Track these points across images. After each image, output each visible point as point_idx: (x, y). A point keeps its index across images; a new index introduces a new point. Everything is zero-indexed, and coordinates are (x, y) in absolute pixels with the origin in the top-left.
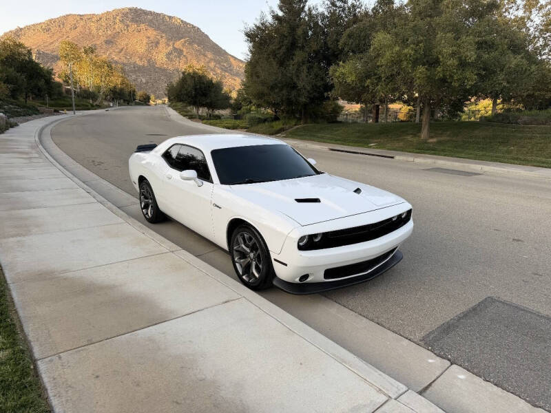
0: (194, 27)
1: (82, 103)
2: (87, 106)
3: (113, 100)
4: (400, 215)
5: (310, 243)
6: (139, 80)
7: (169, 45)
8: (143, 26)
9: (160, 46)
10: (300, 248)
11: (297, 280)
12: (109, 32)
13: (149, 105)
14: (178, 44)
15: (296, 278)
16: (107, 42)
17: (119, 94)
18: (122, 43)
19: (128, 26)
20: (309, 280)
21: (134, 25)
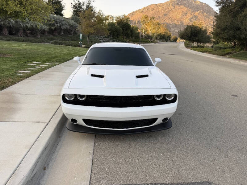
0: (206, 4)
1: (146, 40)
2: (147, 42)
3: (160, 39)
6: (175, 31)
7: (192, 14)
8: (181, 6)
9: (188, 15)
12: (166, 10)
13: (176, 42)
14: (196, 14)
16: (165, 15)
17: (163, 37)
18: (171, 15)
19: (174, 7)
21: (178, 6)
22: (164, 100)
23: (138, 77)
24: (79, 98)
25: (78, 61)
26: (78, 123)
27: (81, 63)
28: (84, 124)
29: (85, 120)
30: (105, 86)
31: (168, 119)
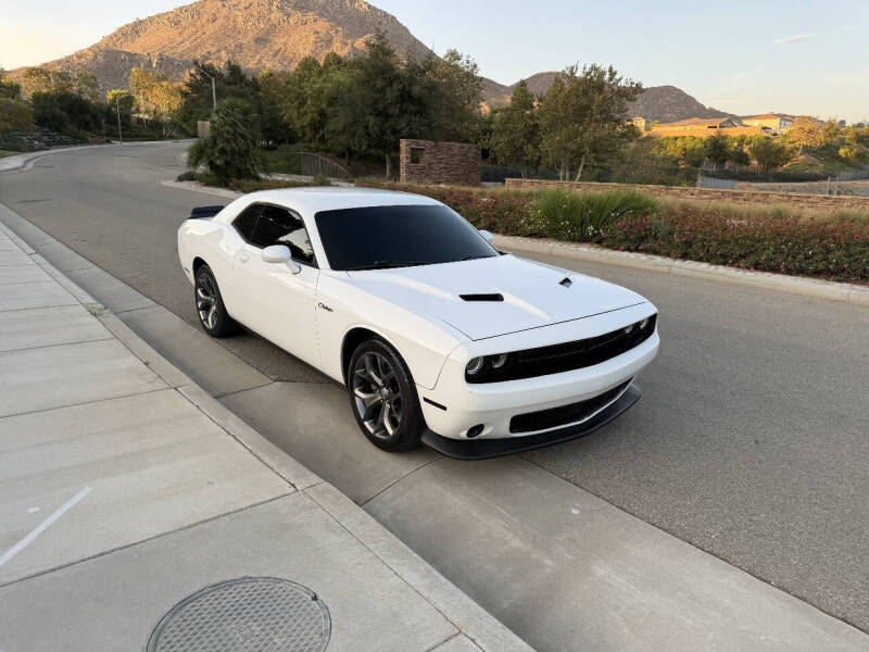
4: (638, 324)
5: (486, 371)
7: (346, 44)
8: (310, 15)
10: (470, 379)
11: (464, 435)
12: (262, 26)
14: (360, 42)
15: (462, 431)
16: (258, 41)
18: (279, 42)
19: (289, 15)
20: (485, 433)
21: (299, 14)
30: (548, 318)
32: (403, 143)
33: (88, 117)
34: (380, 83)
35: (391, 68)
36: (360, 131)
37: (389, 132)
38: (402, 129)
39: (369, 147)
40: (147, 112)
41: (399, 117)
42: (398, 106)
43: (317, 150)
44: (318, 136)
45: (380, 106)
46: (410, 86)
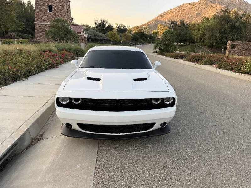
8: (215, 5)
18: (204, 14)
19: (208, 5)
21: (212, 5)
22: (162, 104)
23: (136, 80)
24: (74, 102)
25: (76, 65)
26: (72, 127)
27: (78, 66)
28: (78, 129)
29: (80, 125)
30: (101, 89)
31: (167, 123)
32: (229, 42)
33: (145, 38)
34: (223, 22)
35: (229, 17)
36: (214, 38)
37: (224, 38)
38: (229, 37)
39: (216, 43)
40: (160, 36)
41: (229, 33)
42: (230, 30)
43: (202, 45)
44: (201, 41)
45: (222, 30)
46: (235, 23)
